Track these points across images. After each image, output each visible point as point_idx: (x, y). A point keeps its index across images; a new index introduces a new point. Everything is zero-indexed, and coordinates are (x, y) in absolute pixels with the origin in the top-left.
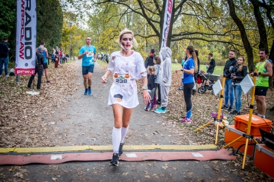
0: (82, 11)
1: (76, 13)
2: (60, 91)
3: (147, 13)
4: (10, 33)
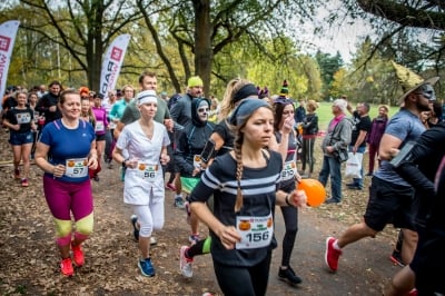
3: (70, 43)
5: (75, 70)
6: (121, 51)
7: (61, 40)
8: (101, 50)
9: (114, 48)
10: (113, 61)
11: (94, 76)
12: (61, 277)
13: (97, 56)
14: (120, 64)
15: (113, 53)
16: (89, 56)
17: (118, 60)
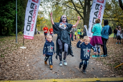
0: (46, 9)
1: (43, 11)
2: (37, 47)
4: (13, 20)
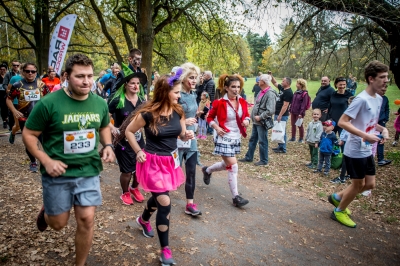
5: (24, 48)
6: (68, 30)
7: (9, 20)
8: (48, 29)
9: (61, 27)
10: (60, 39)
11: (42, 54)
12: (13, 242)
13: (44, 34)
14: (67, 42)
15: (61, 32)
16: (37, 34)
17: (66, 39)
